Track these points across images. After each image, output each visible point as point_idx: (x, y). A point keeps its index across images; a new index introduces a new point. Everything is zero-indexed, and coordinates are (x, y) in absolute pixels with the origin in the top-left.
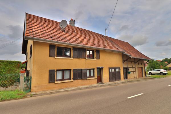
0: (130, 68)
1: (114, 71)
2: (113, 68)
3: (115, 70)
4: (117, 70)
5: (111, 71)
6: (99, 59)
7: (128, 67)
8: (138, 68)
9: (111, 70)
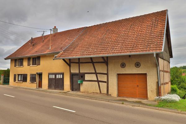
0: (86, 75)
1: (54, 77)
2: (53, 74)
3: (56, 76)
4: (58, 77)
5: (50, 77)
6: (40, 65)
7: (81, 72)
8: (118, 74)
9: (50, 75)
